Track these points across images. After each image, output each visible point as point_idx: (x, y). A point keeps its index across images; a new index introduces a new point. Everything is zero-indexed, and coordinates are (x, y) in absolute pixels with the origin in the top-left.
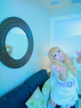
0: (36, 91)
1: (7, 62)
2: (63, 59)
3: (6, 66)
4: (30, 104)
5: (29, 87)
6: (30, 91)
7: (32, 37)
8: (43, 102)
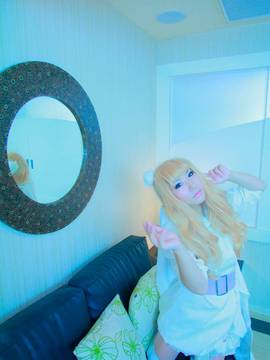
0: (108, 310)
1: (12, 212)
2: (201, 199)
3: (10, 225)
4: (89, 353)
5: (87, 294)
6: (89, 309)
7: (97, 128)
8: (133, 346)
